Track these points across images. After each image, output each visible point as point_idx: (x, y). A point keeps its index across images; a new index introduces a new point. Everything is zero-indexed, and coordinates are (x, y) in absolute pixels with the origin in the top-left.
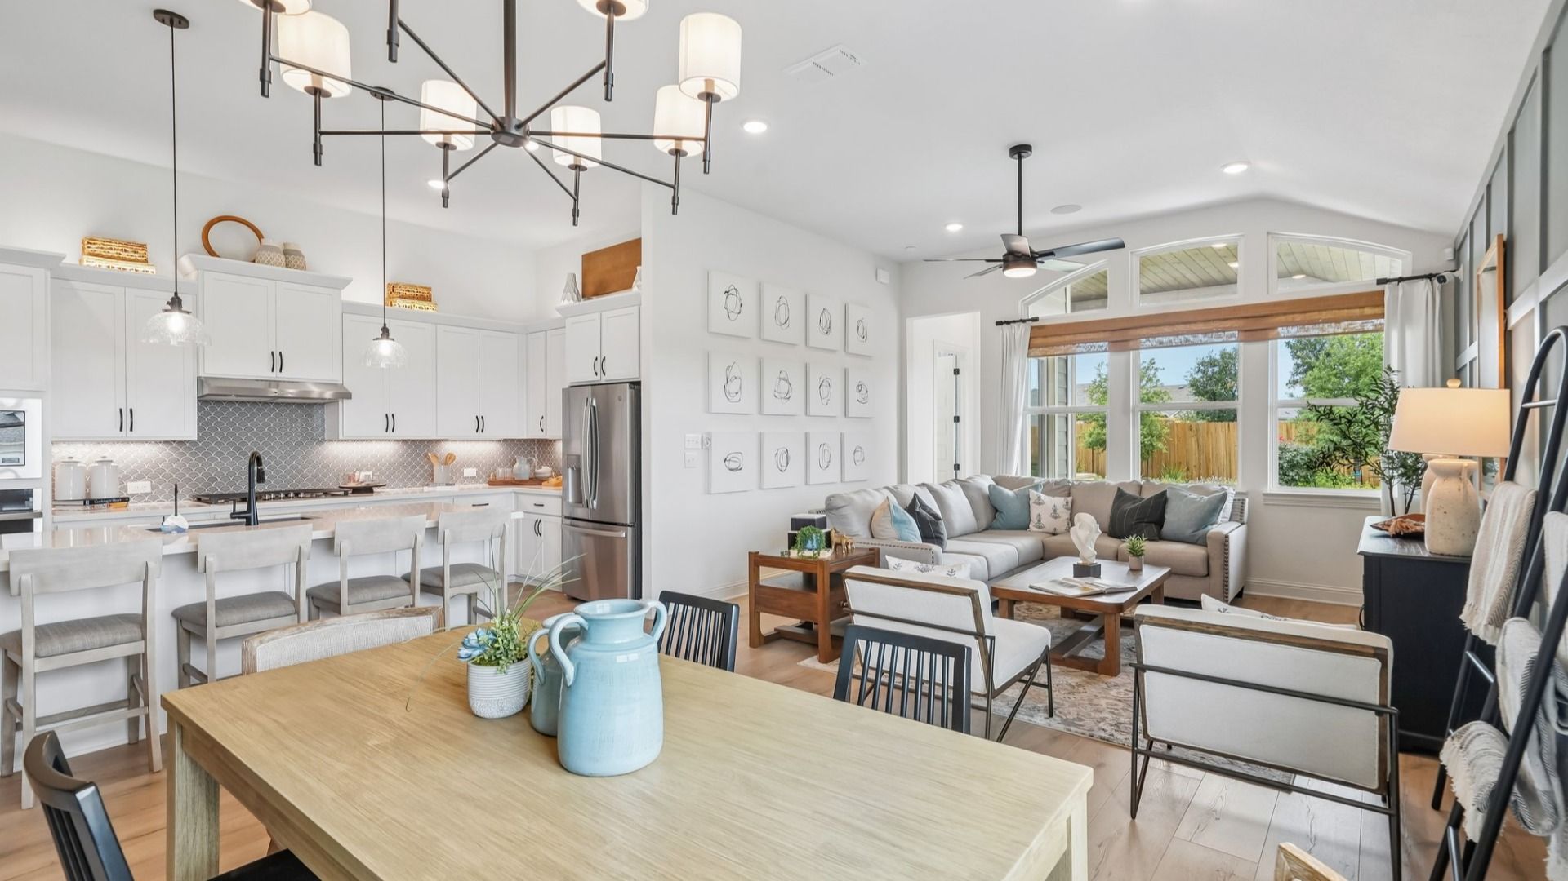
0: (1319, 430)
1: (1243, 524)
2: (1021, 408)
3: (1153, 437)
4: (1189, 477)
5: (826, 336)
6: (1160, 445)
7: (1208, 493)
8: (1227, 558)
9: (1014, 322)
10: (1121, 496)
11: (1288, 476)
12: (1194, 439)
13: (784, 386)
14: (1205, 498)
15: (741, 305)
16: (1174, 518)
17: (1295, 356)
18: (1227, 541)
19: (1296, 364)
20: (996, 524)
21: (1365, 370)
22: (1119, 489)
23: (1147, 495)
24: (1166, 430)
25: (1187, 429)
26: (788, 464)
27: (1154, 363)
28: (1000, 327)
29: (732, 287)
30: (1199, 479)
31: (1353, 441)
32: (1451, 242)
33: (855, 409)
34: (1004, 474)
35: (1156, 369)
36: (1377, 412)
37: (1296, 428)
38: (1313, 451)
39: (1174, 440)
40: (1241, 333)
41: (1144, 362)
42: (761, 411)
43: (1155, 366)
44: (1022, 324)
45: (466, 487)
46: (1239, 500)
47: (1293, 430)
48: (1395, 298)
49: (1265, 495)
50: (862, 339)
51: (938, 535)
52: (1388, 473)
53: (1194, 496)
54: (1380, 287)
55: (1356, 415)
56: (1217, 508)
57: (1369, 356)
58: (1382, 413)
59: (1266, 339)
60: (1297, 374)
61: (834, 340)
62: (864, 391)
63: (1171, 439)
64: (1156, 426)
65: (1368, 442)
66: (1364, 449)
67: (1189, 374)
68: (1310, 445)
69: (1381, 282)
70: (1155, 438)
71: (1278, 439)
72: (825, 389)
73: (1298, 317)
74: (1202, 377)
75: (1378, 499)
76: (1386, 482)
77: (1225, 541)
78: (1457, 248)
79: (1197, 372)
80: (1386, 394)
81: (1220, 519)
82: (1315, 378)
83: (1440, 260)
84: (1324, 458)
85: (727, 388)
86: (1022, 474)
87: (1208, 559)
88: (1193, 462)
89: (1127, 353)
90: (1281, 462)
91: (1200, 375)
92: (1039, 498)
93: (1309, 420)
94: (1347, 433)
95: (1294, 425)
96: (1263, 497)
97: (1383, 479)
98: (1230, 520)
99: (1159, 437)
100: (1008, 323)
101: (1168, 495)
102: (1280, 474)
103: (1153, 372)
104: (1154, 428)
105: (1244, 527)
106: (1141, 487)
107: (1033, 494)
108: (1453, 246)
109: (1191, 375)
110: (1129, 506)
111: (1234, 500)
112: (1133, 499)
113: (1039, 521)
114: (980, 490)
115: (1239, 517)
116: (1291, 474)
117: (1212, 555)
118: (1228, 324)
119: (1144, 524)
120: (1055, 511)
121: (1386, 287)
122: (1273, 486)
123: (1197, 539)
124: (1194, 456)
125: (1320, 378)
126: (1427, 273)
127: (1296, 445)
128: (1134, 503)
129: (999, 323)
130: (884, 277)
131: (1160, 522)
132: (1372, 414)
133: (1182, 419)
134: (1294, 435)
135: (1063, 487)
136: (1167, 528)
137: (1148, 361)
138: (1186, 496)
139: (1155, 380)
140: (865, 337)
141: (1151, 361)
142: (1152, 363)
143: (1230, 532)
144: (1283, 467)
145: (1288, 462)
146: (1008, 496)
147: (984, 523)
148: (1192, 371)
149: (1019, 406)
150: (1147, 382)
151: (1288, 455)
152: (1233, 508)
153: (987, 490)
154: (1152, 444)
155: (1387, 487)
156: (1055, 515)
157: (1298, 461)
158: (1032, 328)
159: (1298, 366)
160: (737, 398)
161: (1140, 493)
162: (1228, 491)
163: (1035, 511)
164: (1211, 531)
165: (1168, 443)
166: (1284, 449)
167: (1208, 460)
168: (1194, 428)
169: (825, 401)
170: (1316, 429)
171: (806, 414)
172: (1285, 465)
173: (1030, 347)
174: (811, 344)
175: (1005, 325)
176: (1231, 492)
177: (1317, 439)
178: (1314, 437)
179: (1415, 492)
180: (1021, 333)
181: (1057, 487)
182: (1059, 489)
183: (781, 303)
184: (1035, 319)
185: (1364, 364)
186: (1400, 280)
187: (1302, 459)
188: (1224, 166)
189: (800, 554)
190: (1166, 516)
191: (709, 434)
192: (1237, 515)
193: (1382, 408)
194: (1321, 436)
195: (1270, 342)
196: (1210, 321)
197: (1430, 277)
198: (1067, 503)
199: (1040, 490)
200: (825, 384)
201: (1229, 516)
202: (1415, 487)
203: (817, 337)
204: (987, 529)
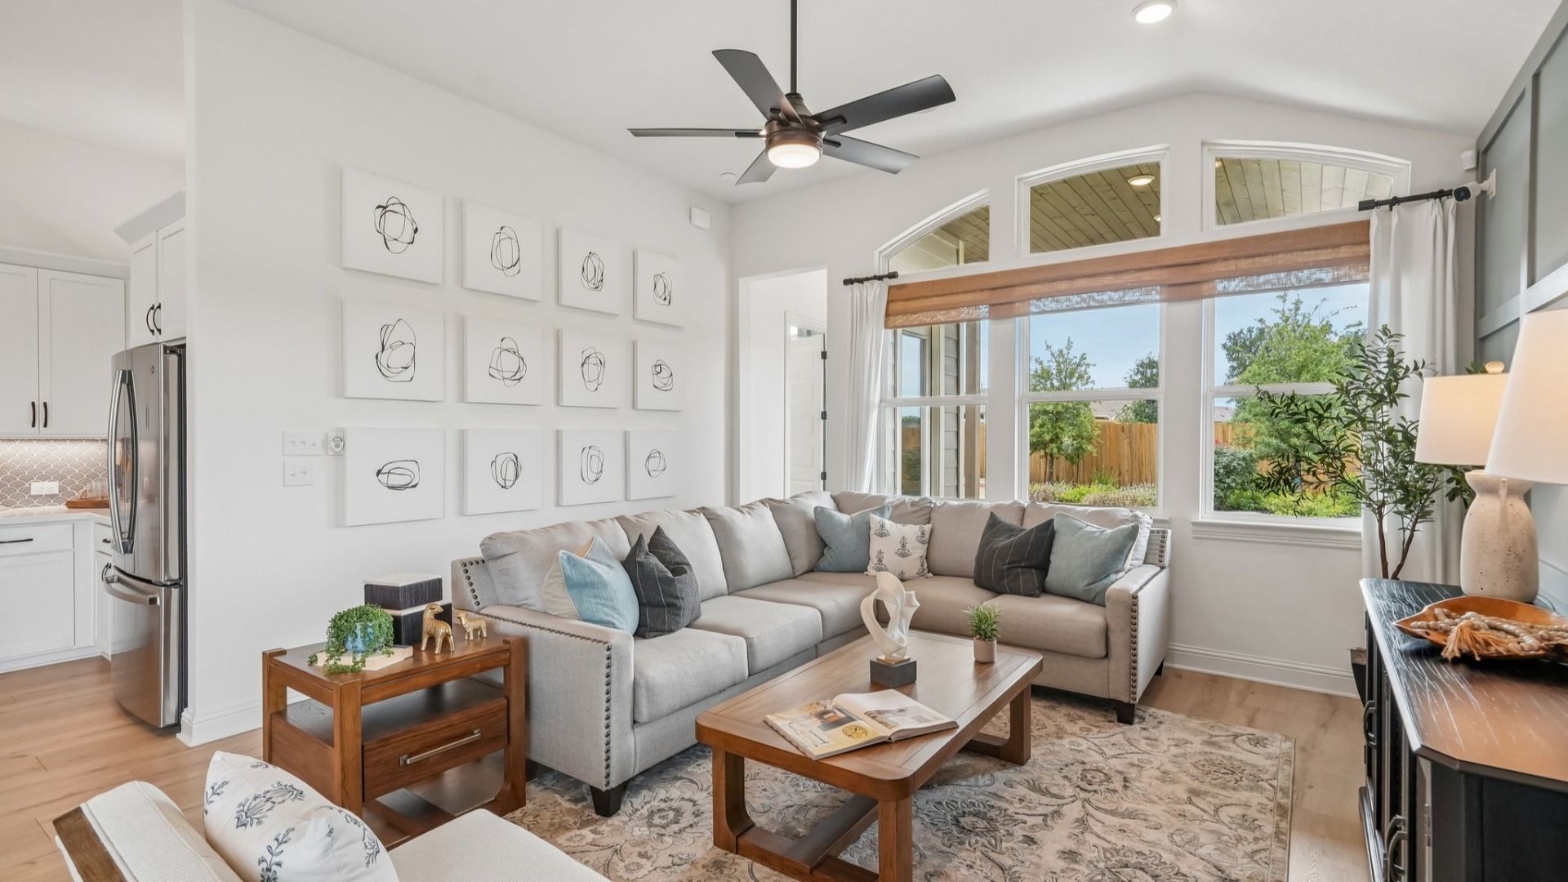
0: (1258, 432)
1: (1162, 568)
2: (876, 398)
3: (1083, 439)
4: (1120, 484)
5: (596, 292)
6: (1090, 448)
7: (1114, 522)
8: (1136, 631)
9: (867, 279)
10: (994, 525)
11: (1224, 483)
12: (1126, 442)
13: (510, 363)
14: (1109, 531)
15: (416, 231)
16: (1065, 563)
17: (1231, 358)
18: (1136, 605)
19: (1232, 367)
20: (823, 564)
21: (1307, 366)
22: (992, 513)
23: (1030, 524)
24: (1097, 432)
25: (1120, 430)
26: (517, 477)
27: (1085, 358)
28: (849, 286)
29: (393, 201)
30: (1131, 485)
31: (1323, 446)
32: (1473, 141)
33: (648, 396)
34: (849, 490)
35: (1088, 365)
36: (1363, 401)
37: (1233, 428)
38: (1251, 455)
39: (1106, 443)
40: (1163, 288)
41: (1075, 357)
42: (462, 397)
43: (1086, 361)
44: (876, 282)
45: (34, 510)
46: (1158, 532)
47: (1230, 432)
48: (1386, 230)
49: (1195, 524)
50: (663, 302)
51: (671, 600)
52: (1379, 496)
53: (1092, 528)
54: (1362, 216)
55: (1330, 406)
56: (1125, 547)
57: (1312, 350)
58: (1370, 403)
59: (1199, 297)
60: (1233, 376)
61: (611, 297)
62: (665, 373)
63: (1102, 442)
64: (1086, 427)
65: (1345, 449)
66: (1339, 459)
67: (1128, 376)
68: (1248, 449)
69: (1365, 206)
70: (1084, 441)
71: (1213, 441)
72: (592, 370)
73: (1244, 264)
74: (1142, 379)
75: (1358, 534)
76: (1374, 510)
77: (1132, 604)
78: (1483, 148)
79: (1136, 374)
80: (1380, 372)
81: (1127, 566)
82: (1254, 375)
83: (1457, 167)
84: (1280, 473)
85: (383, 359)
86: (879, 489)
87: (1106, 632)
88: (1125, 467)
89: (1012, 319)
90: (1217, 467)
91: (1139, 376)
92: (882, 526)
93: (1247, 421)
94: (1315, 433)
95: (1230, 426)
96: (1191, 527)
97: (1369, 505)
98: (1144, 563)
99: (1089, 440)
100: (860, 281)
101: (1055, 527)
102: (1215, 481)
103: (1083, 368)
104: (1083, 429)
105: (1164, 573)
106: (1023, 510)
107: (875, 519)
108: (1475, 147)
109: (1131, 376)
110: (1002, 542)
111: (1152, 532)
112: (1011, 530)
113: (880, 560)
114: (803, 513)
115: (1157, 558)
116: (1227, 480)
117: (1112, 625)
118: (1146, 276)
119: (1020, 570)
120: (904, 546)
121: (1374, 215)
122: (1206, 512)
123: (1093, 598)
124: (1126, 461)
125: (1260, 374)
126: (1436, 190)
127: (1233, 449)
128: (1011, 536)
129: (848, 282)
130: (702, 219)
131: (1043, 567)
132: (1356, 405)
133: (1120, 421)
134: (1230, 438)
135: (922, 509)
136: (1053, 577)
137: (1079, 357)
138: (1081, 528)
139: (1086, 376)
140: (668, 299)
141: (1082, 357)
142: (1083, 358)
143: (1141, 588)
144: (1218, 472)
145: (1225, 467)
146: (840, 523)
147: (803, 563)
148: (1131, 373)
149: (872, 397)
150: (1078, 379)
151: (1224, 460)
152: (1149, 544)
153: (812, 514)
154: (1081, 447)
155: (1375, 518)
156: (903, 553)
157: (1234, 466)
158: (890, 288)
159: (1233, 368)
160: (407, 374)
161: (1022, 525)
162: (1142, 520)
163: (876, 544)
164: (1114, 586)
165: (1099, 446)
166: (1220, 453)
167: (1141, 464)
168: (1127, 430)
169: (593, 386)
170: (1253, 431)
171: (558, 403)
172: (1221, 471)
173: (887, 315)
174: (564, 302)
175: (856, 284)
176: (1146, 519)
177: (1256, 442)
178: (1252, 439)
179: (1418, 526)
180: (876, 293)
181: (914, 509)
182: (915, 512)
183: (503, 236)
184: (893, 275)
185: (1305, 360)
186: (1395, 201)
187: (1239, 464)
188: (1138, 8)
189: (332, 662)
190: (1052, 558)
191: (343, 430)
192: (1155, 555)
193: (1372, 395)
194: (1259, 439)
195: (1203, 300)
196: (1121, 272)
197: (1439, 195)
198: (923, 533)
199: (888, 514)
200: (592, 360)
201: (1143, 558)
202: (1416, 519)
203: (576, 291)
204: (811, 571)
